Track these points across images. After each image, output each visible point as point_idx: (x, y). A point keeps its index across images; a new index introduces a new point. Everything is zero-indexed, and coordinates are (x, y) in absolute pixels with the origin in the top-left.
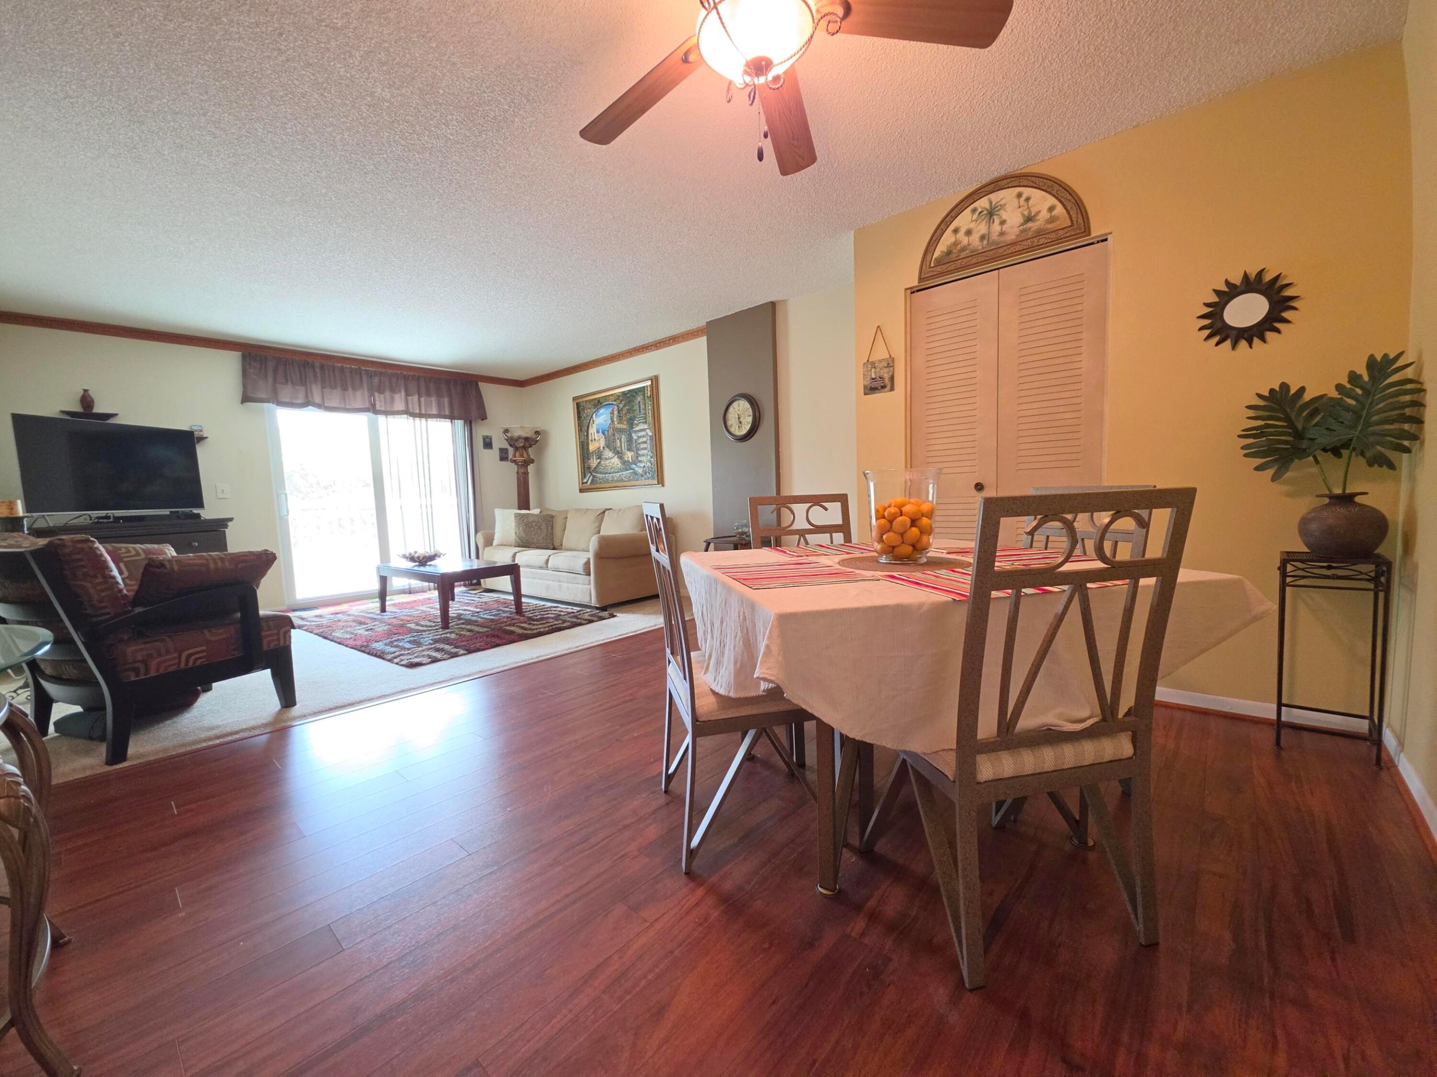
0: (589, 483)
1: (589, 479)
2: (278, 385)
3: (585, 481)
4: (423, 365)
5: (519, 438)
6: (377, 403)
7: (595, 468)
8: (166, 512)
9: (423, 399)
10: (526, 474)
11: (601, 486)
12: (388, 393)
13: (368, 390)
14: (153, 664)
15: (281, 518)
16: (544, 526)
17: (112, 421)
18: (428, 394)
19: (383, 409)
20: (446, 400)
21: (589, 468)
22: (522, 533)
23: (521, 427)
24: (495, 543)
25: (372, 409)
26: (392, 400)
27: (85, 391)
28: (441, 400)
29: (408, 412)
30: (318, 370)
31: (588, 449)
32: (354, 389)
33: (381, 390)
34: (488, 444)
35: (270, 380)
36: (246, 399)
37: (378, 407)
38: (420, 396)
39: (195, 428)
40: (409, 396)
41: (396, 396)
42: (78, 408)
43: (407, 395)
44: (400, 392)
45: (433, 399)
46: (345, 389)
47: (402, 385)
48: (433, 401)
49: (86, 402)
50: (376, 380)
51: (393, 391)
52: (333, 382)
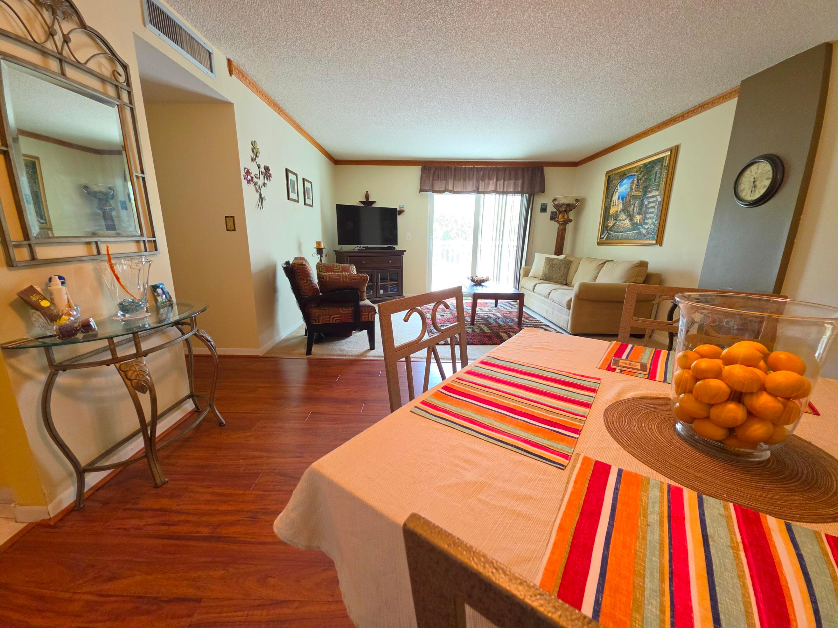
0: (605, 238)
1: (605, 236)
2: (434, 182)
3: (602, 237)
4: (509, 160)
5: (563, 204)
6: (480, 187)
7: (611, 227)
8: (386, 246)
9: (506, 183)
10: (565, 229)
11: (612, 241)
12: (487, 180)
13: (476, 180)
14: (321, 318)
15: (429, 251)
16: (562, 268)
17: (374, 206)
18: (510, 179)
19: (483, 190)
20: (520, 182)
21: (607, 227)
22: (547, 271)
23: (565, 197)
24: (530, 275)
25: (478, 191)
26: (489, 184)
27: (367, 192)
28: (517, 181)
29: (496, 191)
30: (453, 171)
31: (609, 212)
32: (470, 180)
33: (483, 179)
34: (544, 209)
35: (431, 179)
36: (421, 190)
37: (480, 190)
38: (504, 180)
39: (401, 206)
40: (498, 181)
41: (491, 182)
42: (364, 200)
43: (497, 180)
44: (493, 179)
45: (512, 181)
46: (465, 180)
47: (496, 174)
48: (512, 183)
49: (367, 196)
50: (482, 173)
51: (490, 179)
52: (459, 177)
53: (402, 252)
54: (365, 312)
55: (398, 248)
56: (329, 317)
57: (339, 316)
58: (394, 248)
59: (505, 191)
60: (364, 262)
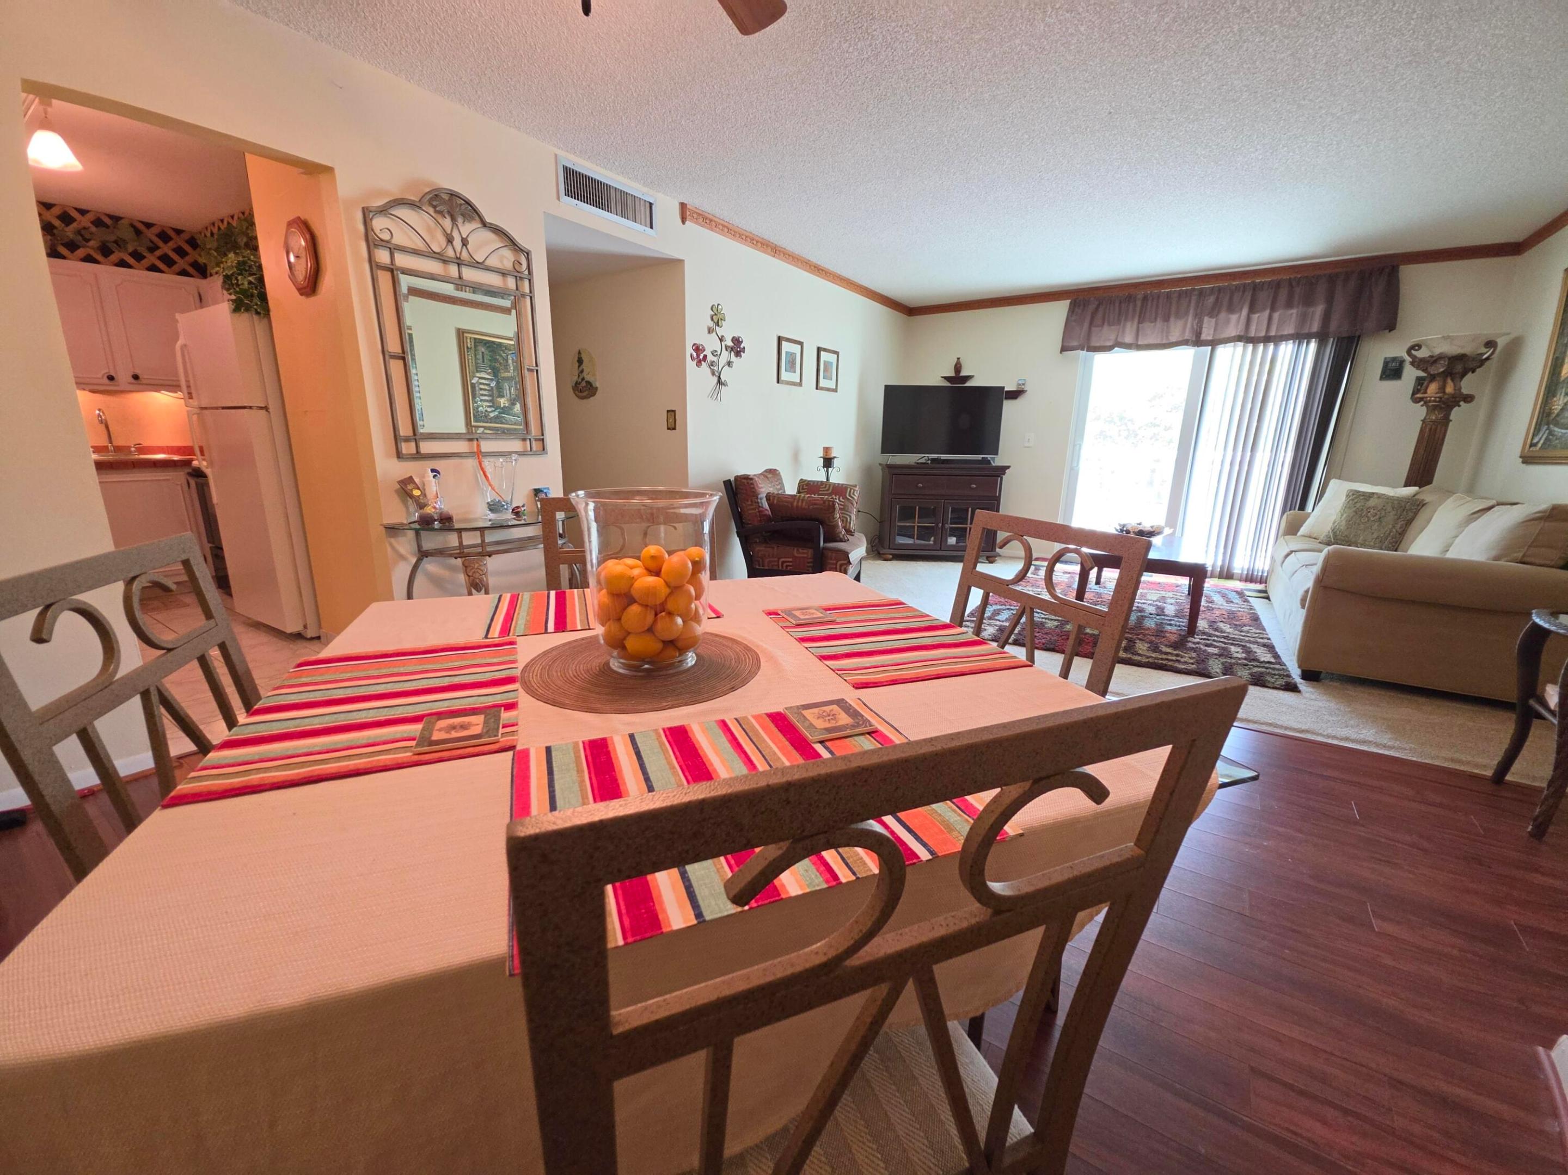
0: (1540, 445)
1: (1541, 439)
2: (1093, 329)
3: (1535, 441)
4: (1281, 262)
5: (1440, 357)
6: (1204, 330)
7: (1558, 415)
8: (978, 457)
9: (1276, 316)
10: (1446, 421)
11: (1559, 453)
12: (1223, 315)
13: (1196, 315)
14: (767, 561)
15: (1072, 469)
16: (1391, 517)
17: (968, 384)
18: (1289, 305)
19: (1210, 338)
20: (1318, 310)
21: (1549, 414)
22: (1344, 523)
23: (1443, 337)
24: (1300, 532)
25: (1198, 342)
26: (1228, 321)
27: (958, 359)
28: (1311, 310)
29: (1245, 338)
30: (1139, 303)
31: (1560, 373)
32: (1178, 316)
33: (1214, 312)
34: (1392, 371)
35: (1086, 325)
36: (1064, 349)
37: (1204, 337)
38: (1273, 309)
39: (1020, 382)
40: (1254, 313)
41: (1234, 317)
42: (952, 373)
43: (1252, 310)
44: (1241, 309)
45: (1294, 311)
46: (1167, 319)
47: (1249, 298)
48: (1294, 315)
49: (958, 368)
50: (1212, 299)
51: (1231, 310)
52: (1154, 314)
53: (1003, 469)
54: (831, 559)
55: (998, 461)
56: (776, 559)
57: (791, 560)
58: (989, 462)
59: (1273, 333)
60: (920, 485)
